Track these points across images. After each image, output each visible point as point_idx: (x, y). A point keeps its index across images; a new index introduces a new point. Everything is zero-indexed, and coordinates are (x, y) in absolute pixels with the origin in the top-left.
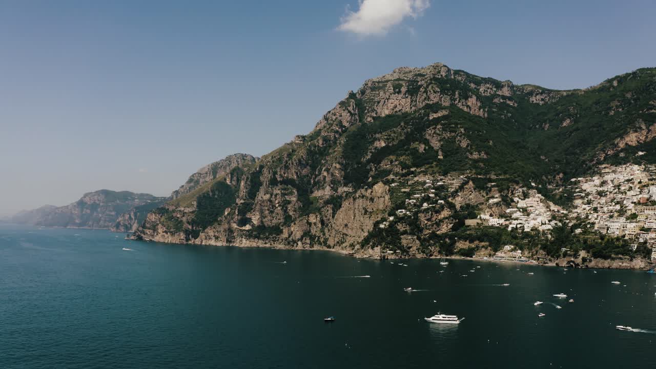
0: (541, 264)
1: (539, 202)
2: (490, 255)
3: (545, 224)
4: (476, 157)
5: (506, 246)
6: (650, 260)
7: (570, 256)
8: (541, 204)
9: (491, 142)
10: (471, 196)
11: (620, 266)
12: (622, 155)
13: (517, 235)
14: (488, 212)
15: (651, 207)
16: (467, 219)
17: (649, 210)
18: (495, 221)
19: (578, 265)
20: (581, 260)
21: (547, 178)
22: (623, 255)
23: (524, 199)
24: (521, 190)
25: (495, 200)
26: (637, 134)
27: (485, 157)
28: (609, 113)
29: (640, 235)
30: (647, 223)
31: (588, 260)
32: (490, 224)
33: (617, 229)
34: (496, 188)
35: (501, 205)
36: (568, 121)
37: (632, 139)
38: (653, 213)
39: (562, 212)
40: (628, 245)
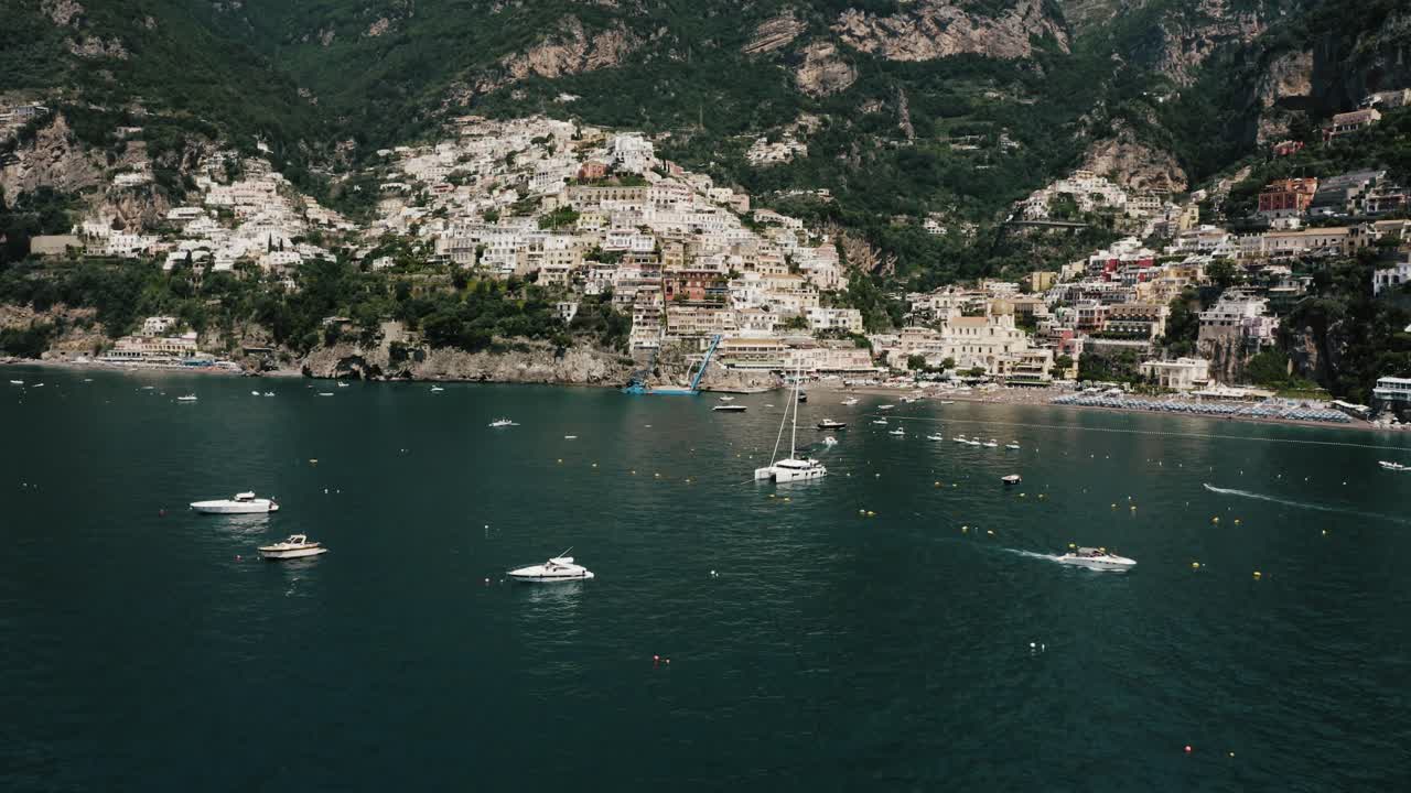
0: (252, 371)
1: (274, 192)
2: (98, 350)
3: (282, 248)
4: (93, 52)
5: (151, 319)
6: (626, 353)
7: (351, 339)
8: (278, 200)
9: (151, 20)
10: (58, 165)
11: (522, 372)
12: (518, 95)
13: (191, 282)
14: (107, 215)
15: (620, 191)
16: (37, 233)
17: (615, 198)
18: (124, 243)
19: (377, 370)
20: (388, 355)
21: (311, 147)
22: (529, 335)
23: (229, 183)
24: (220, 156)
25: (133, 178)
26: (562, 49)
27: (123, 55)
28: (489, 9)
29: (586, 273)
30: (609, 237)
31: (411, 354)
32: (110, 251)
33: (512, 251)
34: (142, 144)
35: (149, 195)
36: (384, 24)
37: (547, 59)
38: (628, 207)
39: (341, 225)
40: (546, 306)
